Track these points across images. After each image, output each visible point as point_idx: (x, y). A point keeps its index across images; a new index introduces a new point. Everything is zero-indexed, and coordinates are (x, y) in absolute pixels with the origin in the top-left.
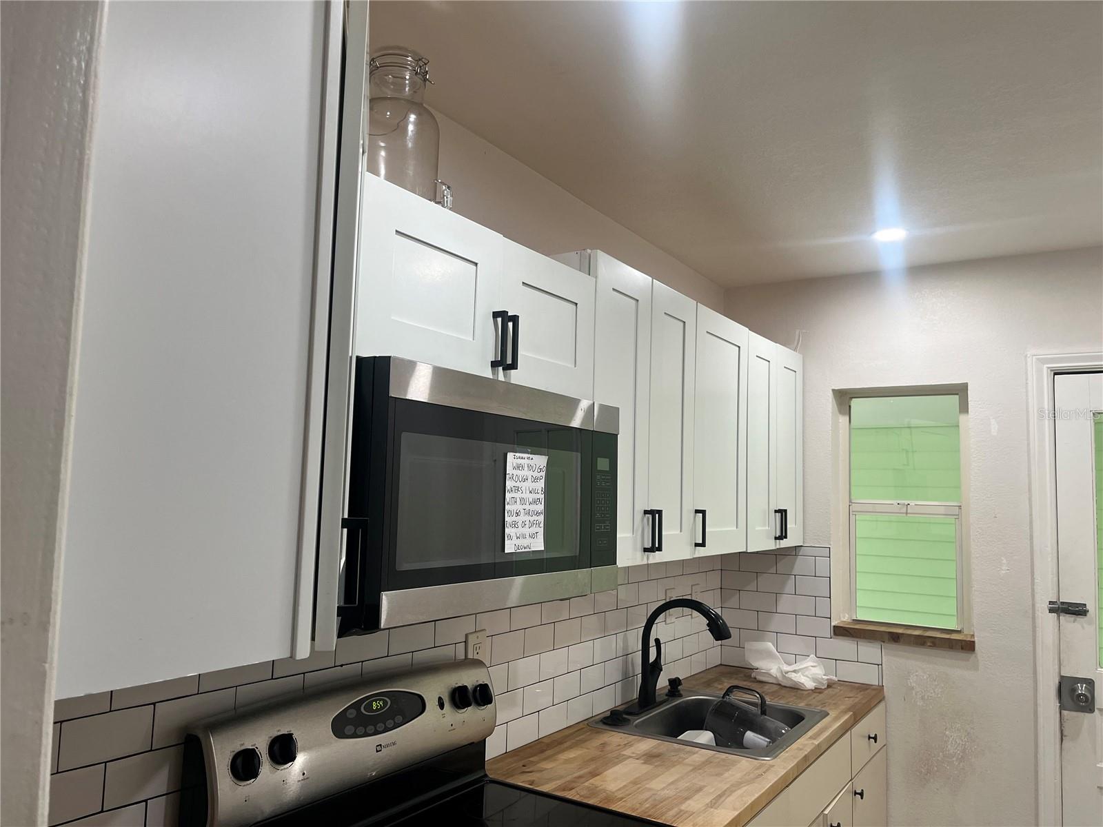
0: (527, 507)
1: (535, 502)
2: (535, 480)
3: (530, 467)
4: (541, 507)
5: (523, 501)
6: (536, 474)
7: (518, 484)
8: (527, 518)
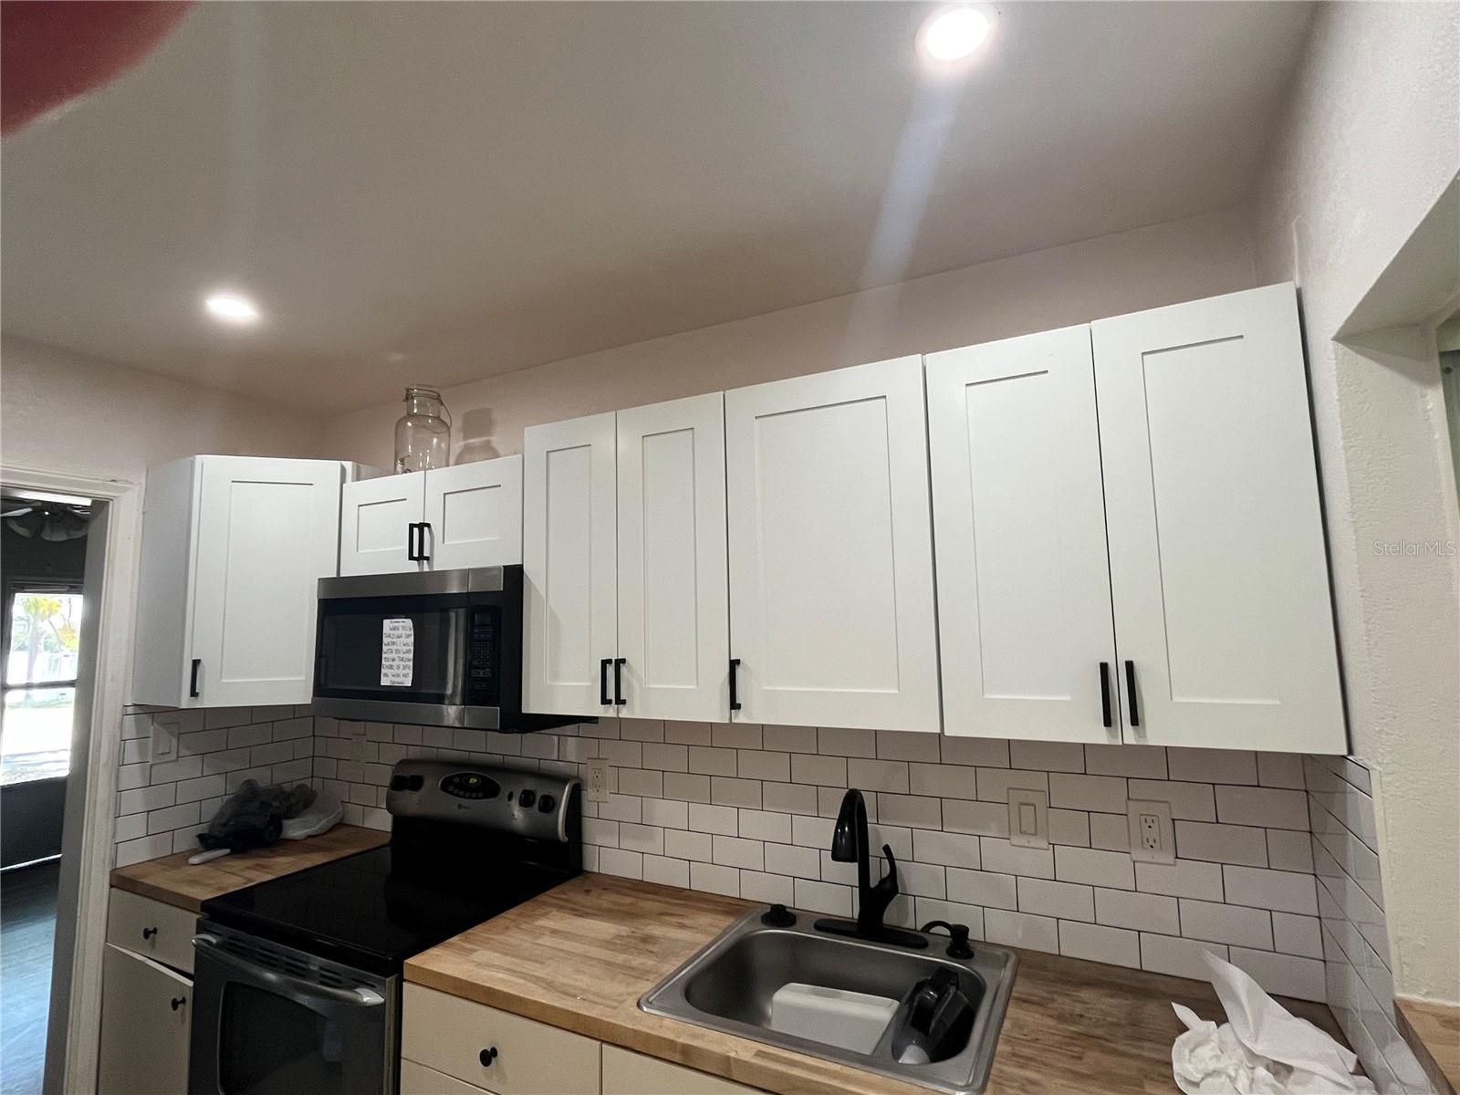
0: (402, 655)
1: (408, 652)
2: (408, 636)
3: (404, 628)
4: (411, 656)
5: (398, 651)
6: (408, 633)
7: (394, 640)
8: (402, 663)
